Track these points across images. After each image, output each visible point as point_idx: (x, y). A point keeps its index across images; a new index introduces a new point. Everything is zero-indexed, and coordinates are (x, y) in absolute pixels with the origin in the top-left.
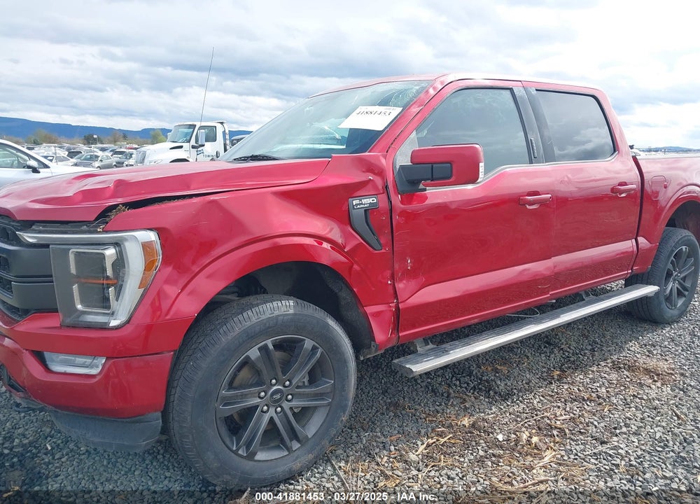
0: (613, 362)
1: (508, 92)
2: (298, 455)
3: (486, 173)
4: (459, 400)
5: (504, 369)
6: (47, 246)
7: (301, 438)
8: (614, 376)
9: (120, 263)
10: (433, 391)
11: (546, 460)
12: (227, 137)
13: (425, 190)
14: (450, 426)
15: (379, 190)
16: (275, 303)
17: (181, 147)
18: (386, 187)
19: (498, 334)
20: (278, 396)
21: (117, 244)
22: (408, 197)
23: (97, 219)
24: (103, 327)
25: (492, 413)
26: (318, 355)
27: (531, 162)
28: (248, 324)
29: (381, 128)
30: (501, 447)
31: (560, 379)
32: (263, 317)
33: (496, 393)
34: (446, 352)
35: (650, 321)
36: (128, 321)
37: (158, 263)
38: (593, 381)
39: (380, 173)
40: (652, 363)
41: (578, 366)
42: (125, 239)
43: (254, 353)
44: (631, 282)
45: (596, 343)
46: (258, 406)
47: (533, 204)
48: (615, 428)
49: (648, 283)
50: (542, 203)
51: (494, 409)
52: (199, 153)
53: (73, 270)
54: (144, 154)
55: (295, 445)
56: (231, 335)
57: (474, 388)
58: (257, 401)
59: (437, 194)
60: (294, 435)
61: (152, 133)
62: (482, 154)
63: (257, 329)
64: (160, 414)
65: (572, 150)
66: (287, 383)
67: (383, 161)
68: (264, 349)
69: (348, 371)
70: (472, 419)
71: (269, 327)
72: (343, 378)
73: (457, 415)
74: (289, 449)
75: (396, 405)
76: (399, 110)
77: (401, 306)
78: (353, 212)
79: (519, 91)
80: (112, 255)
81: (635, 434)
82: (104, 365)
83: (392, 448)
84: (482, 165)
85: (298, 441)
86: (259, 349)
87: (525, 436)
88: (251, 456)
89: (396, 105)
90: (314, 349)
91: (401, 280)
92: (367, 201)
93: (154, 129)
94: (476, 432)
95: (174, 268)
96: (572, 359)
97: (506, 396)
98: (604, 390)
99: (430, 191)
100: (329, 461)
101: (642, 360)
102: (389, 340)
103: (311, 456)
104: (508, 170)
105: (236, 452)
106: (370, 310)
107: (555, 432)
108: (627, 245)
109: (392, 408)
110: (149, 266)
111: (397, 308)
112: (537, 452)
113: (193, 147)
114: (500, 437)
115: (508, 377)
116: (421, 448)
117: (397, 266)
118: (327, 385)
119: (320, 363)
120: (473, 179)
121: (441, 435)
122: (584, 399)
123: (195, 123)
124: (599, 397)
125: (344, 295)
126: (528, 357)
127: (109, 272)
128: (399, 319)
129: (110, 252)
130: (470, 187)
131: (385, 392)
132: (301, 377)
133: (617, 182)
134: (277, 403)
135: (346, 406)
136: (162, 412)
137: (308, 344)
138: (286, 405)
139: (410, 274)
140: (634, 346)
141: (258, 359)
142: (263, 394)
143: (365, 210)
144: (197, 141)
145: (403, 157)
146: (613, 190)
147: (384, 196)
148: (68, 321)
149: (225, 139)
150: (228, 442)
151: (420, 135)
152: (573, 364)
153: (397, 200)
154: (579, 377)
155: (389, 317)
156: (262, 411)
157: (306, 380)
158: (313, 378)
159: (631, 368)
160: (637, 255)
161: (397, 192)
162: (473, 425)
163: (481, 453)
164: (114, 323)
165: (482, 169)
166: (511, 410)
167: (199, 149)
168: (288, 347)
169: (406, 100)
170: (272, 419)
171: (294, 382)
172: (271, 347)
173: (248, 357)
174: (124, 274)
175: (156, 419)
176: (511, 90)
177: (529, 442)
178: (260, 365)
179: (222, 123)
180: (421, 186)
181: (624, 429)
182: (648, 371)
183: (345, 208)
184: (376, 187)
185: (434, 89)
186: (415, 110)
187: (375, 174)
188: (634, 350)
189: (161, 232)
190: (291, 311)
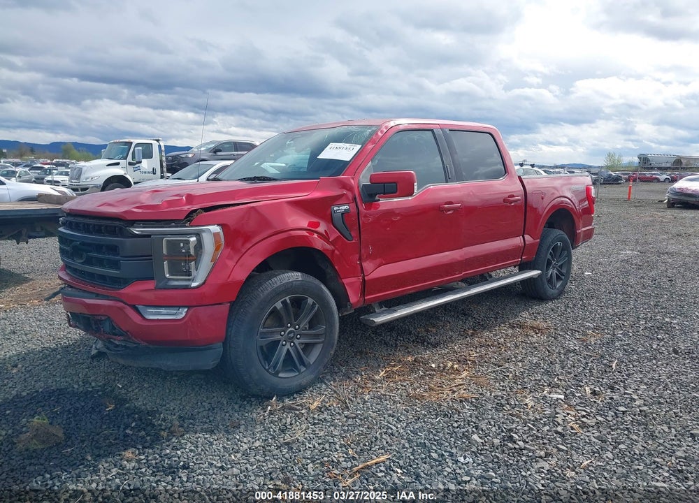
0: (510, 324)
1: (430, 132)
2: (304, 376)
3: (418, 189)
4: (404, 348)
5: (434, 330)
6: (149, 236)
7: (306, 364)
8: (510, 331)
9: (199, 245)
10: (385, 343)
11: (464, 376)
12: (163, 154)
13: (379, 200)
14: (400, 361)
15: (349, 200)
16: (290, 274)
17: (118, 164)
18: (355, 198)
19: (428, 301)
20: (292, 335)
21: (198, 234)
22: (369, 206)
23: (185, 218)
24: (187, 288)
25: (427, 354)
26: (316, 308)
27: (447, 182)
28: (276, 286)
29: (348, 160)
30: (435, 370)
31: (473, 335)
32: (284, 282)
33: (428, 343)
34: (395, 311)
35: (539, 299)
36: (204, 283)
37: (223, 246)
38: (495, 335)
39: (350, 189)
40: (535, 324)
41: (486, 328)
42: (203, 231)
43: (279, 305)
44: (523, 267)
45: (498, 313)
46: (280, 341)
47: (449, 211)
48: (508, 359)
49: (534, 269)
50: (455, 209)
51: (428, 352)
52: (135, 169)
53: (165, 252)
54: (80, 170)
55: (303, 369)
56: (266, 292)
57: (413, 341)
58: (279, 337)
59: (388, 203)
60: (303, 363)
61: (63, 147)
62: (415, 177)
63: (281, 289)
64: (222, 344)
65: (482, 170)
66: (297, 327)
67: (352, 181)
68: (284, 303)
69: (334, 320)
70: (413, 358)
71: (288, 288)
72: (331, 325)
73: (403, 356)
74: (299, 371)
75: (361, 352)
76: (359, 147)
77: (366, 278)
78: (334, 215)
79: (438, 132)
80: (194, 241)
81: (520, 361)
82: (187, 312)
83: (363, 373)
84: (415, 184)
85: (304, 366)
86: (282, 302)
87: (450, 364)
88: (276, 375)
89: (356, 143)
90: (314, 304)
91: (365, 261)
92: (343, 208)
93: (64, 143)
94: (417, 364)
95: (231, 249)
96: (481, 323)
97: (435, 345)
98: (502, 340)
99: (382, 201)
100: (322, 382)
101: (529, 322)
102: (358, 301)
103: (312, 376)
104: (432, 187)
105: (267, 371)
106: (345, 281)
107: (469, 362)
108: (518, 241)
109: (358, 354)
110: (217, 248)
111: (364, 279)
112: (458, 372)
113: (130, 164)
114: (433, 366)
115: (436, 334)
116: (382, 373)
117: (363, 251)
118: (322, 329)
119: (316, 315)
120: (411, 193)
121: (394, 366)
122: (488, 345)
123: (132, 141)
124: (499, 344)
125: (329, 270)
126: (450, 323)
127: (192, 252)
128: (365, 287)
129: (193, 239)
130: (410, 198)
131: (352, 346)
132: (305, 323)
133: (507, 195)
134: (291, 340)
135: (333, 344)
136: (223, 343)
137: (310, 301)
138: (296, 341)
139: (370, 257)
140: (525, 314)
141: (281, 309)
142: (283, 333)
143: (342, 214)
144: (133, 157)
145: (364, 178)
146: (505, 200)
147: (354, 205)
148: (161, 285)
149: (161, 156)
150: (263, 364)
151: (373, 164)
152: (480, 326)
153: (362, 207)
154: (486, 333)
155: (358, 285)
156: (283, 345)
157: (307, 327)
158: (312, 325)
159: (520, 327)
160: (524, 249)
161: (362, 202)
162: (415, 360)
163: (421, 374)
164: (194, 285)
165: (416, 187)
166: (440, 352)
167: (136, 166)
168: (298, 303)
169: (363, 139)
170: (288, 350)
171: (301, 326)
172: (288, 301)
173: (275, 307)
174: (202, 252)
175: (219, 347)
176: (432, 130)
177: (452, 367)
178: (283, 313)
179: (158, 141)
180: (377, 198)
181: (514, 359)
182: (533, 328)
183: (329, 212)
184: (348, 198)
185: (382, 132)
186: (370, 147)
187: (347, 190)
188: (525, 316)
189: (223, 226)
190: (300, 279)
